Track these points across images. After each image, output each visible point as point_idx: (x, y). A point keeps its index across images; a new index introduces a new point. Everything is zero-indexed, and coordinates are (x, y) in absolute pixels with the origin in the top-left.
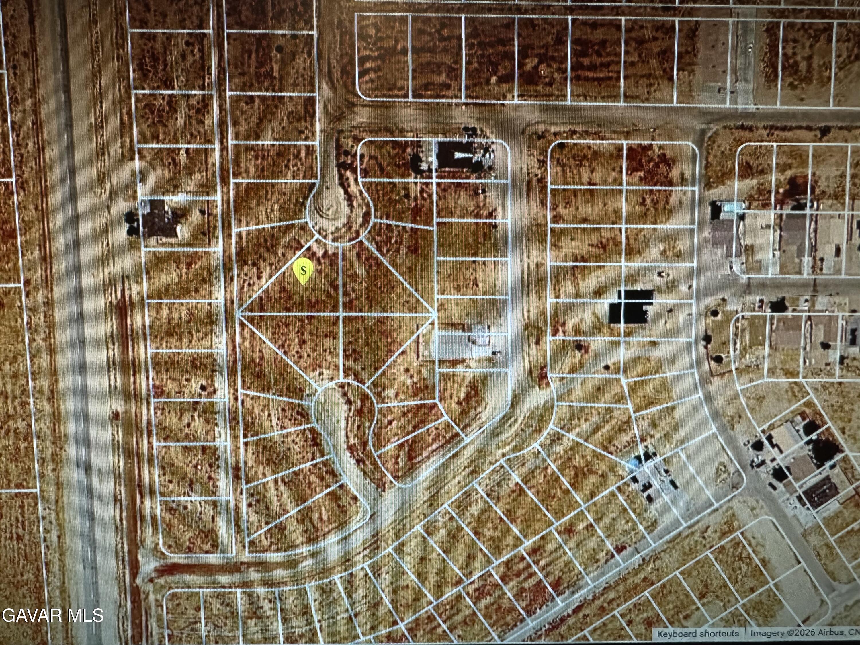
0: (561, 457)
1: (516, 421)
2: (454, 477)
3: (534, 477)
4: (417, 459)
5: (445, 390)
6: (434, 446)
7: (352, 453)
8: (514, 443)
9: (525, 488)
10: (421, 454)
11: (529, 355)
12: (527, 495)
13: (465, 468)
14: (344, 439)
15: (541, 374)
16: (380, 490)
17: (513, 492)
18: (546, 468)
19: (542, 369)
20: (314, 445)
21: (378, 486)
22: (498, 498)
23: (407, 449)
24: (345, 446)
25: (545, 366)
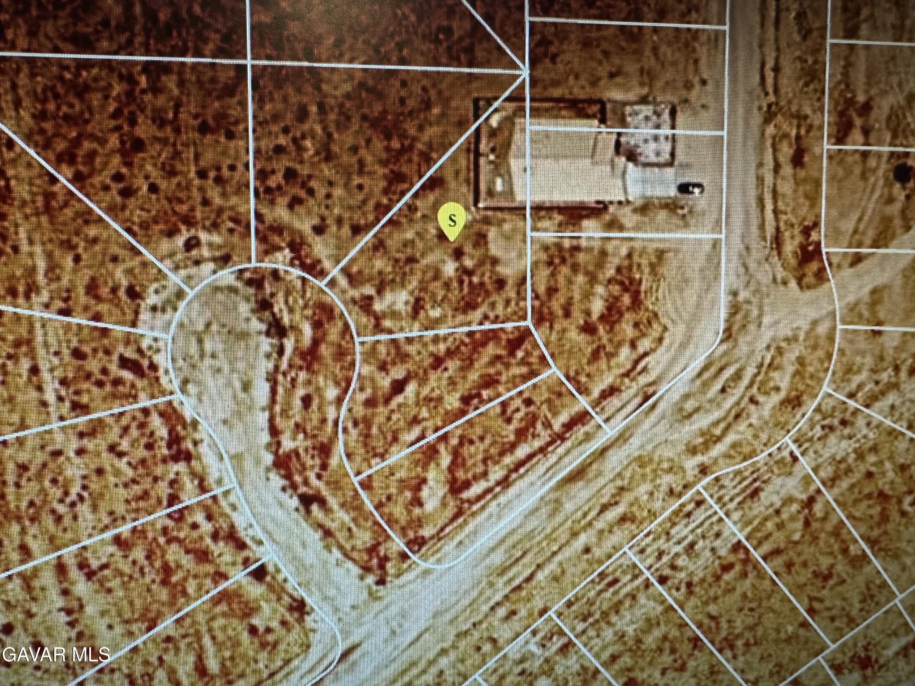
0: (849, 471)
1: (738, 376)
2: (575, 534)
3: (780, 526)
4: (476, 489)
5: (552, 291)
6: (522, 452)
7: (288, 477)
8: (730, 438)
9: (756, 555)
10: (485, 474)
11: (775, 193)
12: (761, 575)
13: (604, 508)
14: (265, 437)
15: (803, 247)
16: (370, 579)
17: (727, 568)
18: (811, 501)
19: (806, 231)
20: (176, 459)
21: (367, 569)
22: (689, 585)
23: (445, 460)
24: (268, 458)
25: (816, 225)
